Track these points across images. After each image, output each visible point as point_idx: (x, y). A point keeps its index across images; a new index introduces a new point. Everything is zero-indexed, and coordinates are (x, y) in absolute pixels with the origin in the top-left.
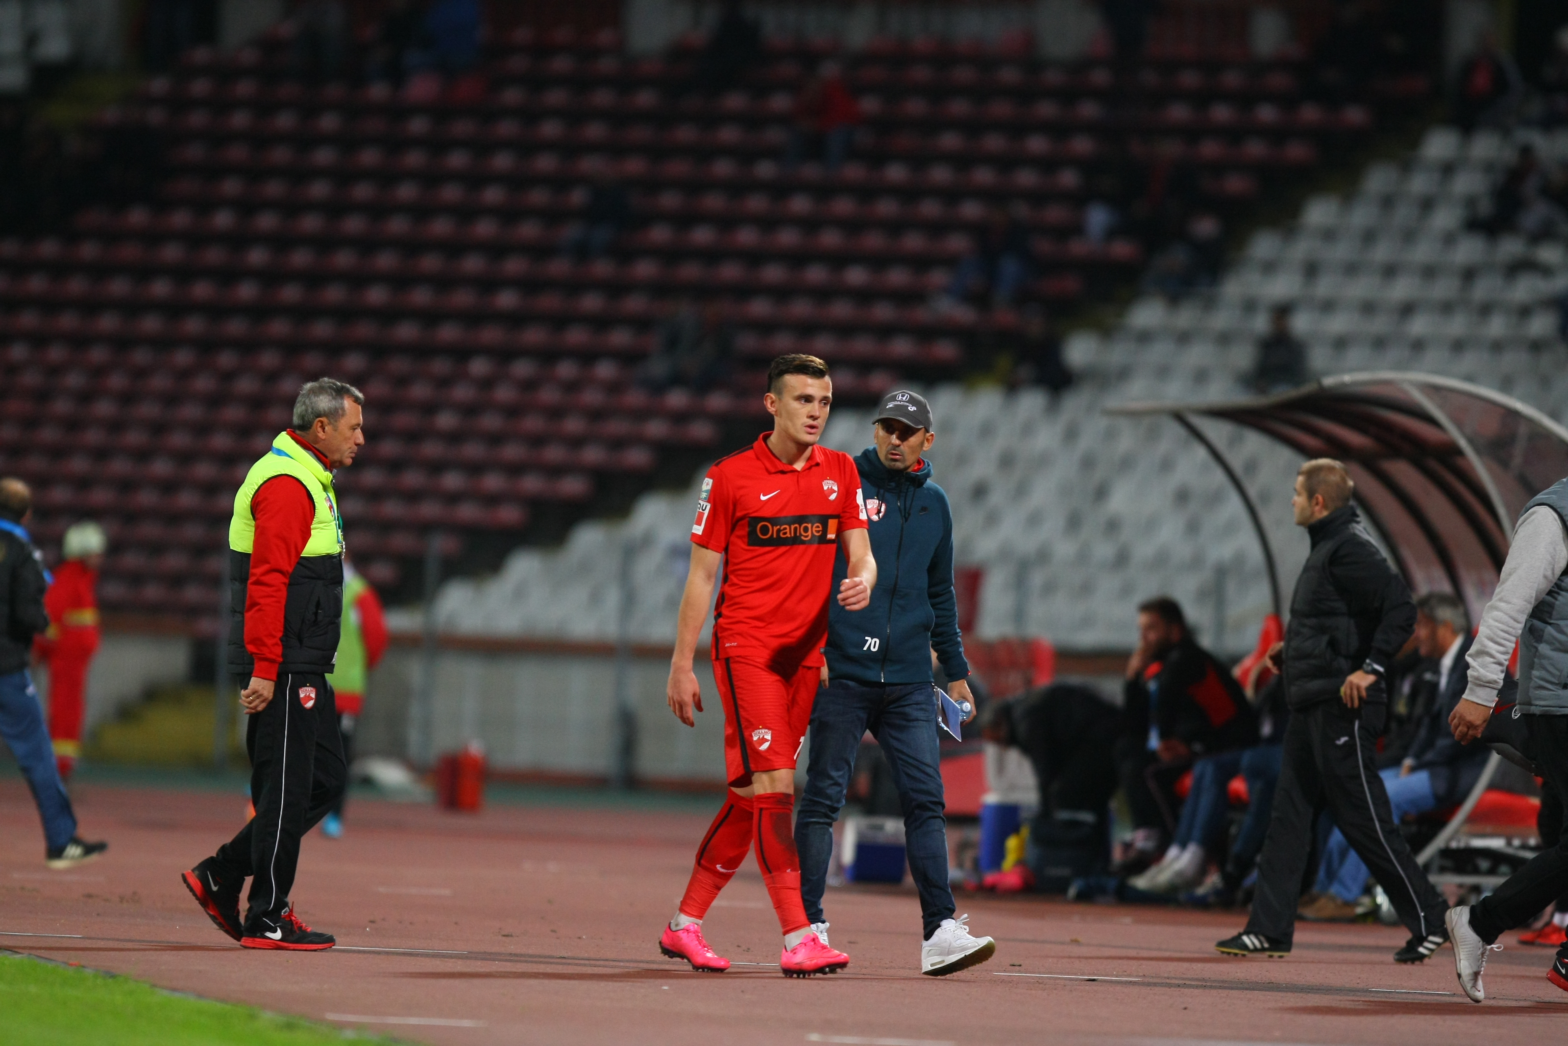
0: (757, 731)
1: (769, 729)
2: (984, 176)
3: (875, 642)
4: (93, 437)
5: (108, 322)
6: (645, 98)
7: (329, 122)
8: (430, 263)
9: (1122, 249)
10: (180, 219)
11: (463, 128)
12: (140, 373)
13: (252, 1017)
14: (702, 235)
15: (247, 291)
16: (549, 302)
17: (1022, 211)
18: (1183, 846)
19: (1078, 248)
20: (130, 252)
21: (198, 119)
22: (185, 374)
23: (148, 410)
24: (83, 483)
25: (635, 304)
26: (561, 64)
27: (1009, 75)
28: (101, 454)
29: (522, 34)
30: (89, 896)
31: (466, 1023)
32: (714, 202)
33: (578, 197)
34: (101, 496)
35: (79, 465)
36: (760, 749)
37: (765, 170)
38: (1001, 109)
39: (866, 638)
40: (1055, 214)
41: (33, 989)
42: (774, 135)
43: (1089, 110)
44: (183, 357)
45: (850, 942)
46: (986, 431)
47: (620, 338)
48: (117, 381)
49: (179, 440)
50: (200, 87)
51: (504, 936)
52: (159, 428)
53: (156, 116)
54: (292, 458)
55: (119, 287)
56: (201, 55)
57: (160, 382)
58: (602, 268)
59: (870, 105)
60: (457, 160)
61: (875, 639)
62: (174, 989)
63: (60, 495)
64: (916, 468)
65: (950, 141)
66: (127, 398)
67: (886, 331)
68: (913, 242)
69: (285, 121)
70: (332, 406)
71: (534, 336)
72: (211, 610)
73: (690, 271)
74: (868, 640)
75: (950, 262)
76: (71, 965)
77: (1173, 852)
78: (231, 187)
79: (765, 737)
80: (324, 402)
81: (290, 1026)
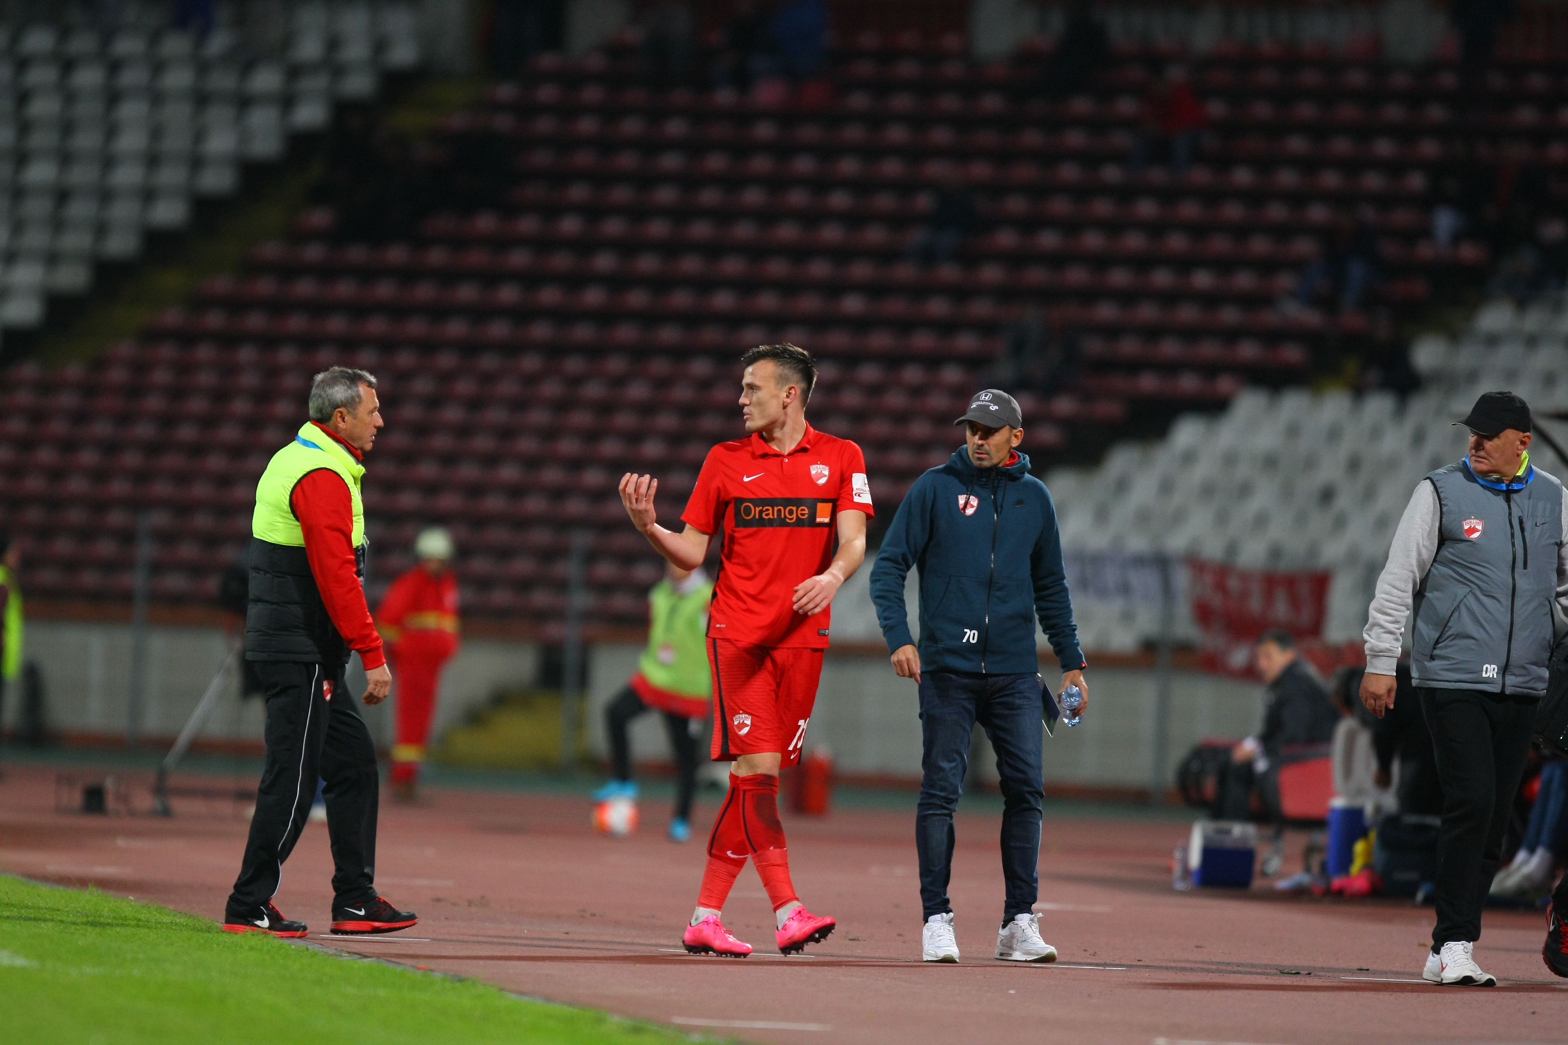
0: (737, 716)
1: (749, 714)
2: (1331, 179)
3: (974, 634)
4: (441, 442)
5: (456, 328)
6: (992, 103)
7: (675, 128)
8: (777, 268)
9: (1469, 252)
10: (528, 225)
11: (809, 133)
12: (488, 378)
13: (600, 1021)
14: (1049, 240)
15: (594, 297)
16: (896, 306)
17: (1368, 214)
18: (1532, 850)
19: (1425, 251)
20: (477, 258)
21: (545, 125)
22: (532, 380)
23: (496, 415)
24: (431, 489)
25: (981, 308)
26: (908, 69)
27: (1356, 78)
28: (449, 459)
29: (869, 40)
30: (438, 900)
31: (813, 1027)
32: (1060, 206)
33: (924, 202)
34: (449, 501)
35: (427, 470)
36: (740, 733)
37: (1112, 174)
38: (1348, 112)
39: (965, 630)
40: (1402, 217)
41: (382, 993)
42: (1121, 140)
43: (1436, 113)
44: (531, 363)
45: (1197, 947)
46: (1334, 434)
47: (966, 342)
48: (465, 387)
49: (527, 445)
50: (547, 93)
51: (851, 940)
52: (506, 433)
53: (503, 123)
54: (322, 449)
55: (467, 293)
56: (548, 61)
57: (508, 387)
58: (949, 272)
59: (1216, 109)
60: (804, 165)
61: (973, 631)
62: (522, 993)
63: (408, 500)
64: (1008, 463)
65: (1297, 144)
66: (475, 404)
67: (1232, 335)
68: (1260, 245)
69: (632, 127)
70: (349, 396)
71: (880, 340)
72: (557, 615)
73: (1037, 276)
74: (967, 632)
75: (1297, 265)
76: (419, 969)
77: (1521, 856)
78: (578, 192)
79: (745, 722)
80: (340, 392)
81: (637, 1030)
